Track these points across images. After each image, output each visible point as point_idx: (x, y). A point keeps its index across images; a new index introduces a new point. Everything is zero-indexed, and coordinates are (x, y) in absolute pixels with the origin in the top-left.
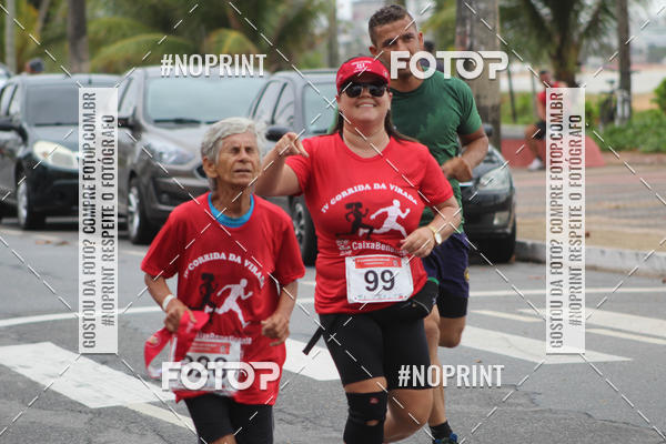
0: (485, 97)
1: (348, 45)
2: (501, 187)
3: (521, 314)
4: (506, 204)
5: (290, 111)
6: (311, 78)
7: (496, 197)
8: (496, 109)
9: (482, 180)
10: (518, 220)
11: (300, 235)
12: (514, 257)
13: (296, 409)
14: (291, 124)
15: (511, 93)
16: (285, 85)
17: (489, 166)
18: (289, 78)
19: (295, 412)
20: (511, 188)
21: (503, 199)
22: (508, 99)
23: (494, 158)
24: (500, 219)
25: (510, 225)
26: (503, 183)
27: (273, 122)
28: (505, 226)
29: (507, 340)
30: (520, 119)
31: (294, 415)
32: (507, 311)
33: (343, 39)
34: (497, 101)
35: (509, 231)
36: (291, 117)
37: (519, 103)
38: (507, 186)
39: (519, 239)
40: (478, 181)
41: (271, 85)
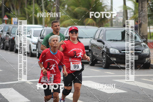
0: (144, 33)
1: (115, 22)
2: (147, 53)
3: (151, 80)
4: (148, 56)
5: (102, 36)
6: (107, 29)
7: (146, 55)
8: (147, 36)
9: (143, 51)
10: (151, 60)
11: (104, 62)
12: (150, 68)
13: (103, 99)
14: (103, 38)
15: (150, 32)
16: (101, 30)
17: (145, 48)
18: (102, 29)
19: (103, 100)
20: (150, 53)
21: (148, 55)
22: (149, 34)
23: (146, 46)
24: (147, 59)
25: (149, 61)
26: (148, 52)
27: (99, 38)
28: (148, 61)
29: (148, 85)
30: (152, 38)
31: (102, 100)
32: (148, 79)
33: (114, 20)
34: (147, 34)
35: (149, 62)
36: (103, 37)
37: (151, 35)
38: (149, 52)
39: (151, 64)
40: (142, 51)
41: (98, 30)
